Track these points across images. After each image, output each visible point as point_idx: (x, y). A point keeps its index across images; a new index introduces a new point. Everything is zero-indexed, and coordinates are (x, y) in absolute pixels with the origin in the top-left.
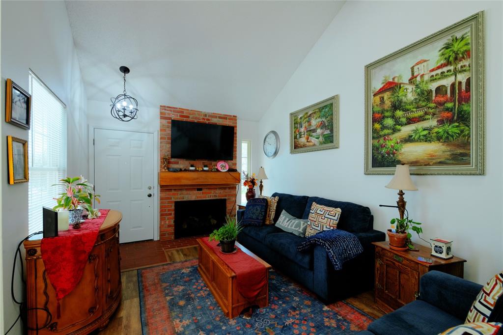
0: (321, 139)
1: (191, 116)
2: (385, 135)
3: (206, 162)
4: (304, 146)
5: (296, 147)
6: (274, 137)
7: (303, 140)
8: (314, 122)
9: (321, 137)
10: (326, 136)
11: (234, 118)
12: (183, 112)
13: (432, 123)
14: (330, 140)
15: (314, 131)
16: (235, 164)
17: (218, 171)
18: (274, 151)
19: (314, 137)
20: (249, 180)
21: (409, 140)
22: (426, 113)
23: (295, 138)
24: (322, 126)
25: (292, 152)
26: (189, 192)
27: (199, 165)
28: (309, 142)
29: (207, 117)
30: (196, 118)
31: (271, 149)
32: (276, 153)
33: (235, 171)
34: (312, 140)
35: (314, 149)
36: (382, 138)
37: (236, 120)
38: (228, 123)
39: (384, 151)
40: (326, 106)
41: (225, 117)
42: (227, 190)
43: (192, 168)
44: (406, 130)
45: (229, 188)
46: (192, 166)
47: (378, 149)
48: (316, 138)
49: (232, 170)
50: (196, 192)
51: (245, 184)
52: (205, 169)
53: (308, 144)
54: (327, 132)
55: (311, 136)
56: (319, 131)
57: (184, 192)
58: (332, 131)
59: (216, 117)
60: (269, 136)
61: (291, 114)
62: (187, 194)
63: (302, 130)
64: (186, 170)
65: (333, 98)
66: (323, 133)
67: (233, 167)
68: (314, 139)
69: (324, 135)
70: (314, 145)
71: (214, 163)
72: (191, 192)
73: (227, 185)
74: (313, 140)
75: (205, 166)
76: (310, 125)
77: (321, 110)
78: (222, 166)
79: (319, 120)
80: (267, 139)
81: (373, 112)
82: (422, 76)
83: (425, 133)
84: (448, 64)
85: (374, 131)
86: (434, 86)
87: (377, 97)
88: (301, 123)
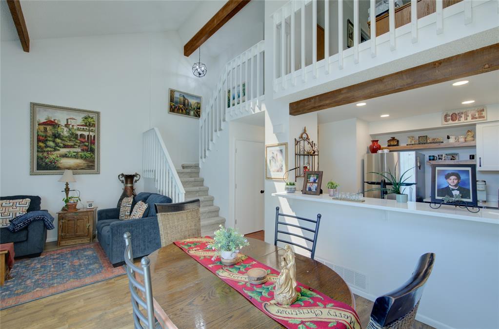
2: (48, 151)
13: (78, 150)
21: (65, 156)
36: (46, 153)
39: (47, 160)
44: (64, 150)
47: (42, 159)
81: (38, 135)
82: (73, 126)
83: (75, 154)
84: (86, 126)
85: (39, 147)
86: (79, 133)
87: (42, 127)
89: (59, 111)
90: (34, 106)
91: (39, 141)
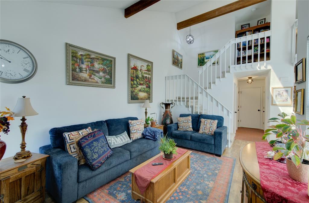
0: (103, 79)
2: (135, 87)
7: (85, 75)
8: (97, 66)
9: (103, 78)
10: (107, 79)
13: (145, 87)
14: (110, 82)
15: (98, 72)
19: (97, 76)
21: (140, 91)
22: (144, 83)
23: (74, 70)
24: (104, 71)
28: (92, 79)
34: (95, 79)
36: (134, 88)
39: (134, 93)
40: (107, 60)
44: (140, 87)
47: (132, 92)
48: (99, 78)
53: (90, 80)
54: (108, 77)
55: (95, 75)
56: (101, 74)
58: (111, 77)
63: (84, 66)
66: (104, 76)
68: (97, 78)
69: (106, 78)
70: (97, 82)
76: (92, 66)
77: (103, 60)
79: (101, 66)
81: (131, 76)
82: (143, 70)
83: (144, 89)
84: (147, 71)
85: (131, 84)
86: (145, 75)
87: (132, 70)
88: (81, 60)
89: (138, 61)
90: (129, 56)
91: (131, 80)
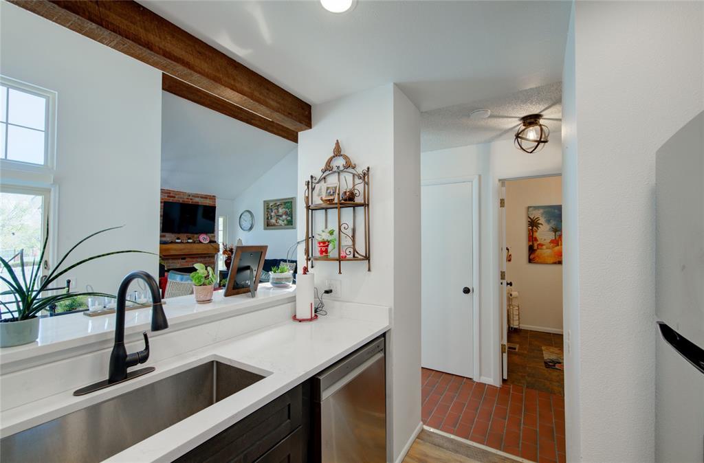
0: (285, 222)
1: (177, 196)
3: (190, 235)
4: (274, 225)
5: (268, 225)
6: (250, 216)
7: (273, 221)
8: (281, 211)
10: (288, 220)
11: (213, 198)
12: (170, 193)
14: (290, 223)
15: (281, 216)
16: (214, 236)
17: (200, 242)
18: (250, 226)
20: (228, 249)
23: (268, 218)
24: (286, 214)
25: (265, 229)
26: (174, 261)
27: (184, 237)
28: (277, 223)
29: (191, 197)
30: (181, 198)
31: (246, 224)
32: (251, 228)
33: (215, 242)
34: (279, 222)
35: (280, 227)
37: (215, 199)
38: (208, 202)
40: (288, 202)
41: (206, 197)
42: (207, 259)
43: (177, 241)
45: (209, 257)
46: (178, 239)
49: (213, 242)
50: (180, 261)
51: (224, 253)
52: (190, 241)
54: (289, 218)
55: (279, 219)
56: (284, 217)
57: (170, 261)
58: (292, 218)
59: (198, 197)
60: (244, 214)
61: (264, 201)
62: (173, 263)
63: (273, 214)
64: (172, 242)
65: (292, 198)
66: (286, 218)
67: (212, 239)
70: (281, 225)
71: (196, 236)
72: (176, 261)
73: (208, 254)
74: (281, 222)
75: (189, 239)
76: (278, 212)
77: (285, 203)
78: (204, 238)
79: (284, 209)
80: (242, 216)
88: (271, 209)
